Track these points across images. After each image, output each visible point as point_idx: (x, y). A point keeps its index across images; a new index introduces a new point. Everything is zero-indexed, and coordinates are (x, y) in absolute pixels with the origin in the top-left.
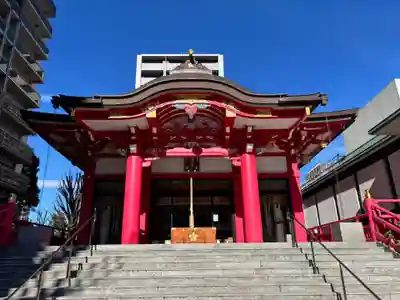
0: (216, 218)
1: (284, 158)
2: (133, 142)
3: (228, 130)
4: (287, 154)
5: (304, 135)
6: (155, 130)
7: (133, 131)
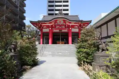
0: (65, 40)
1: (78, 29)
2: (50, 27)
3: (67, 25)
4: (79, 28)
5: (82, 24)
6: (54, 25)
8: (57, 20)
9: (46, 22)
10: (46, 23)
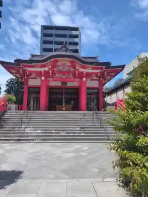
0: (72, 102)
2: (43, 76)
3: (77, 72)
4: (99, 80)
6: (51, 72)
7: (43, 72)
8: (57, 61)
9: (34, 64)
10: (34, 67)
